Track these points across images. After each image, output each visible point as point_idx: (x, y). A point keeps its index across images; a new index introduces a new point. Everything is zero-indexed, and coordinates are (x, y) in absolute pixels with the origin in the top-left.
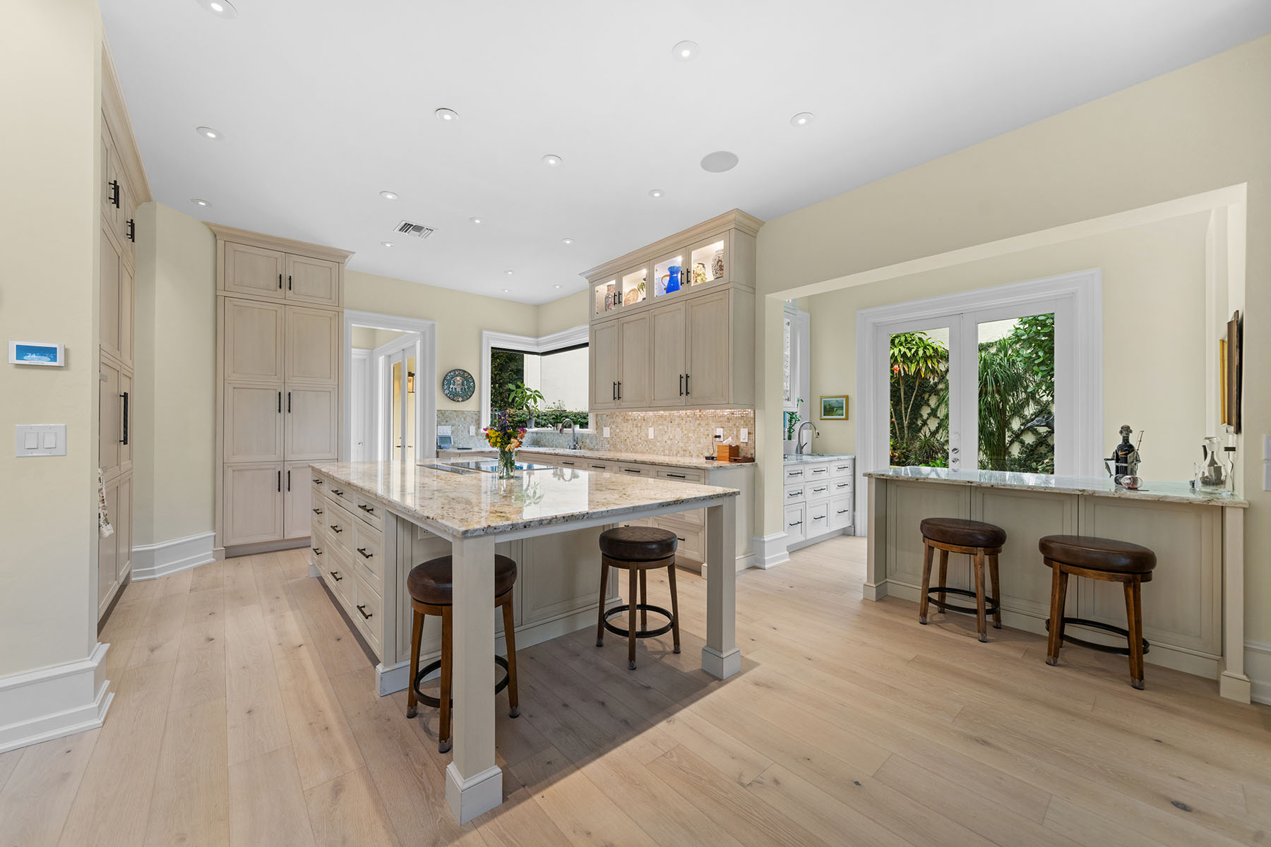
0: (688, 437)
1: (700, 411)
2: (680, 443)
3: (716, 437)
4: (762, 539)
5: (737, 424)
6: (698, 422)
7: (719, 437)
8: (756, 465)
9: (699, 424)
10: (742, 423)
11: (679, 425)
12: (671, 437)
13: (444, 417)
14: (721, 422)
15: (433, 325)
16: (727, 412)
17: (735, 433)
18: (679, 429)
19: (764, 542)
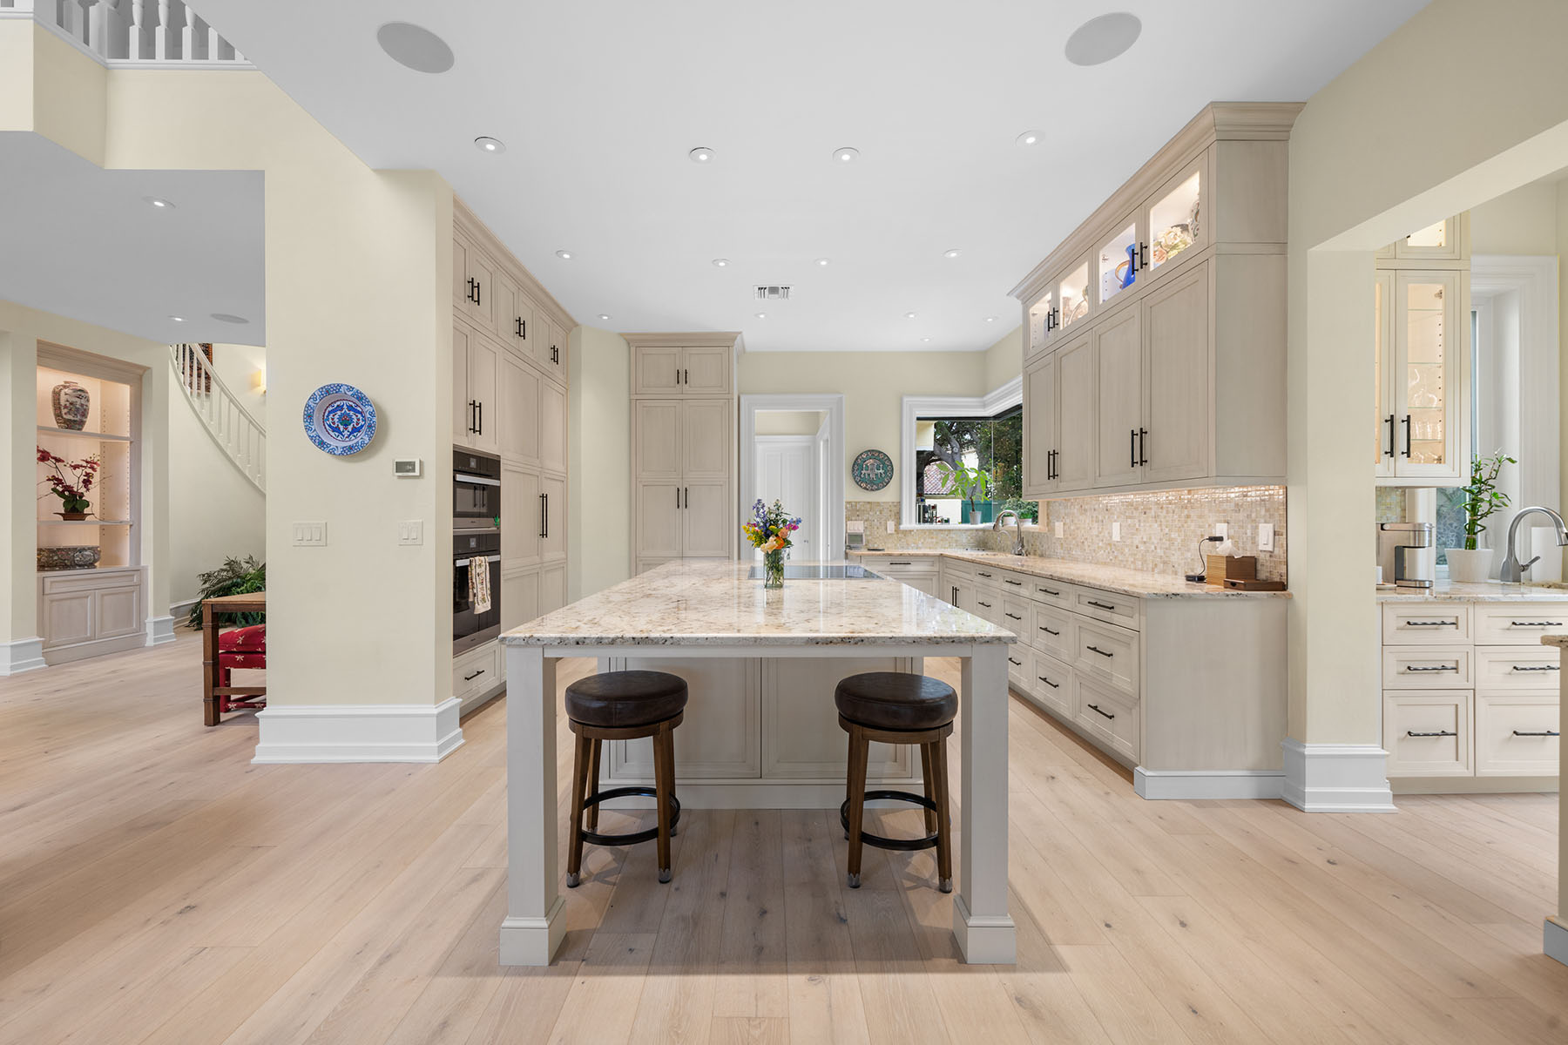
0: (1170, 540)
1: (1189, 492)
2: (1159, 551)
3: (1213, 539)
4: (1301, 750)
5: (1253, 515)
6: (1186, 512)
7: (1220, 539)
8: (1291, 595)
9: (1188, 516)
10: (1263, 512)
11: (1156, 517)
12: (1145, 540)
13: (854, 511)
14: (1224, 511)
15: (841, 398)
16: (1234, 493)
17: (1249, 534)
18: (1156, 525)
19: (1303, 756)
